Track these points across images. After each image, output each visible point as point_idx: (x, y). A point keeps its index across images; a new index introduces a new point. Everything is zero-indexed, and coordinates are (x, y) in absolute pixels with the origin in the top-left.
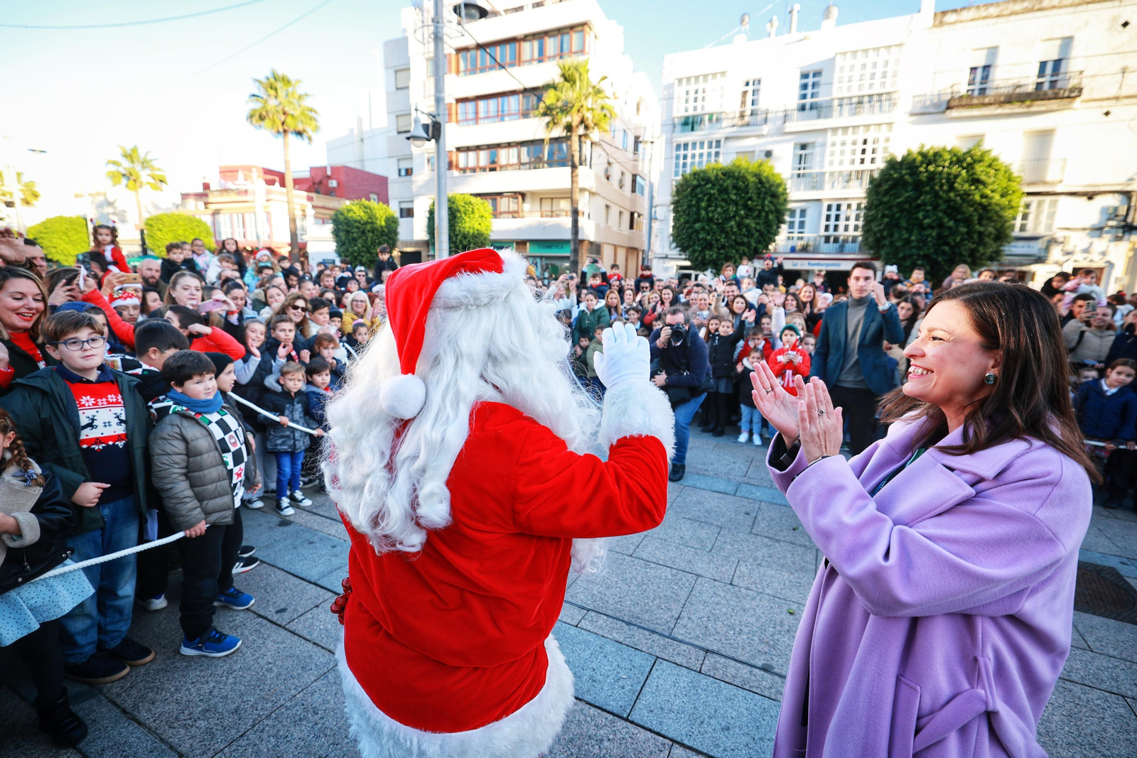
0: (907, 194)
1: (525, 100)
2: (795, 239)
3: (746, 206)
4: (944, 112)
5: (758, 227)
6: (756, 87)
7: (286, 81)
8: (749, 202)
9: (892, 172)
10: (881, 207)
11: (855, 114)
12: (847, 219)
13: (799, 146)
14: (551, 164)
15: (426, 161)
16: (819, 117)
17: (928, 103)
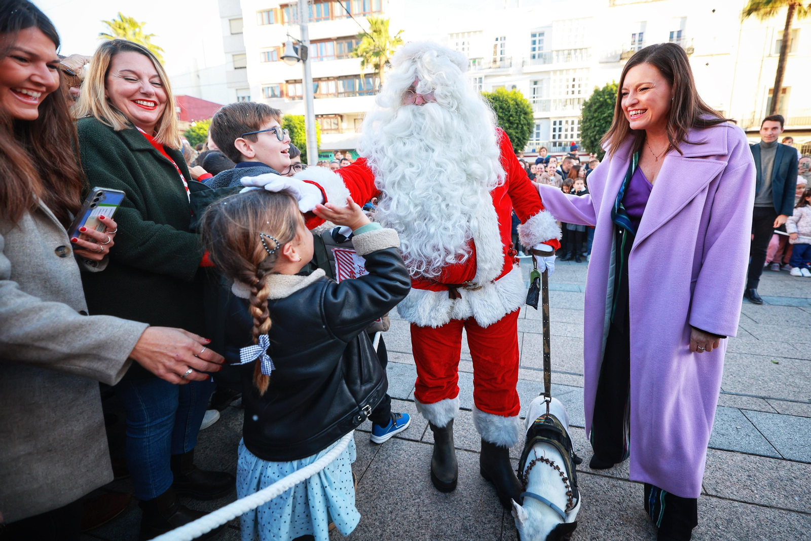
0: (609, 112)
1: (338, 45)
2: (535, 144)
3: (509, 121)
4: (619, 62)
5: (517, 135)
6: (503, 42)
7: (133, 23)
8: (511, 118)
9: (599, 97)
10: (593, 121)
11: (567, 61)
12: (566, 130)
13: (533, 83)
14: (361, 93)
15: (261, 91)
16: (545, 63)
17: (609, 55)
